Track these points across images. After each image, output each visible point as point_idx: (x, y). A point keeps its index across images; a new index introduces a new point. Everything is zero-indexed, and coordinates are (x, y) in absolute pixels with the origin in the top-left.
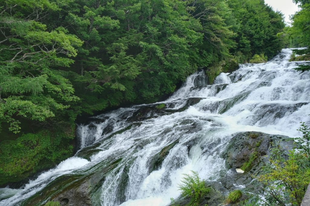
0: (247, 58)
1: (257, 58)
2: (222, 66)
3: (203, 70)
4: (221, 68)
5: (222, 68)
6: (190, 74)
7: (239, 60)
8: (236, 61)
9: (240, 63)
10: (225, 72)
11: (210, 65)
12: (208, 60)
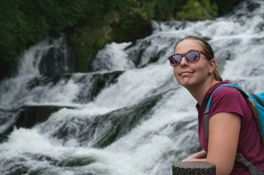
0: (173, 9)
1: (194, 8)
2: (112, 25)
3: (63, 34)
4: (107, 31)
5: (110, 30)
6: (29, 45)
7: (152, 12)
8: (144, 15)
9: (156, 19)
10: (119, 41)
11: (81, 23)
12: (75, 9)
